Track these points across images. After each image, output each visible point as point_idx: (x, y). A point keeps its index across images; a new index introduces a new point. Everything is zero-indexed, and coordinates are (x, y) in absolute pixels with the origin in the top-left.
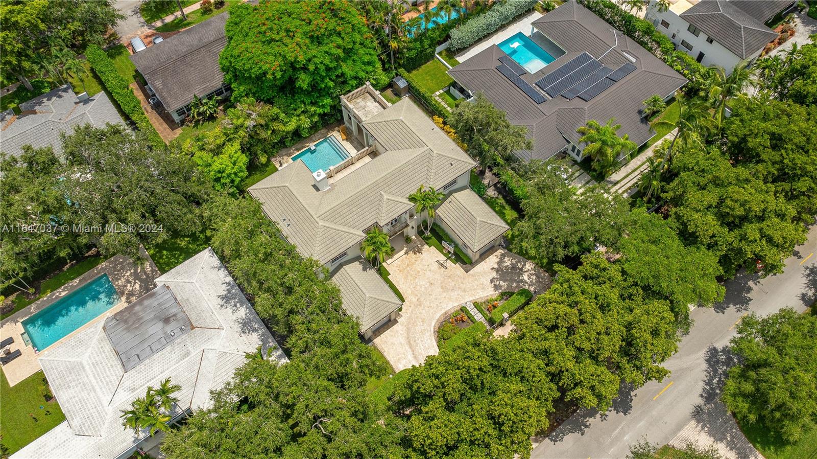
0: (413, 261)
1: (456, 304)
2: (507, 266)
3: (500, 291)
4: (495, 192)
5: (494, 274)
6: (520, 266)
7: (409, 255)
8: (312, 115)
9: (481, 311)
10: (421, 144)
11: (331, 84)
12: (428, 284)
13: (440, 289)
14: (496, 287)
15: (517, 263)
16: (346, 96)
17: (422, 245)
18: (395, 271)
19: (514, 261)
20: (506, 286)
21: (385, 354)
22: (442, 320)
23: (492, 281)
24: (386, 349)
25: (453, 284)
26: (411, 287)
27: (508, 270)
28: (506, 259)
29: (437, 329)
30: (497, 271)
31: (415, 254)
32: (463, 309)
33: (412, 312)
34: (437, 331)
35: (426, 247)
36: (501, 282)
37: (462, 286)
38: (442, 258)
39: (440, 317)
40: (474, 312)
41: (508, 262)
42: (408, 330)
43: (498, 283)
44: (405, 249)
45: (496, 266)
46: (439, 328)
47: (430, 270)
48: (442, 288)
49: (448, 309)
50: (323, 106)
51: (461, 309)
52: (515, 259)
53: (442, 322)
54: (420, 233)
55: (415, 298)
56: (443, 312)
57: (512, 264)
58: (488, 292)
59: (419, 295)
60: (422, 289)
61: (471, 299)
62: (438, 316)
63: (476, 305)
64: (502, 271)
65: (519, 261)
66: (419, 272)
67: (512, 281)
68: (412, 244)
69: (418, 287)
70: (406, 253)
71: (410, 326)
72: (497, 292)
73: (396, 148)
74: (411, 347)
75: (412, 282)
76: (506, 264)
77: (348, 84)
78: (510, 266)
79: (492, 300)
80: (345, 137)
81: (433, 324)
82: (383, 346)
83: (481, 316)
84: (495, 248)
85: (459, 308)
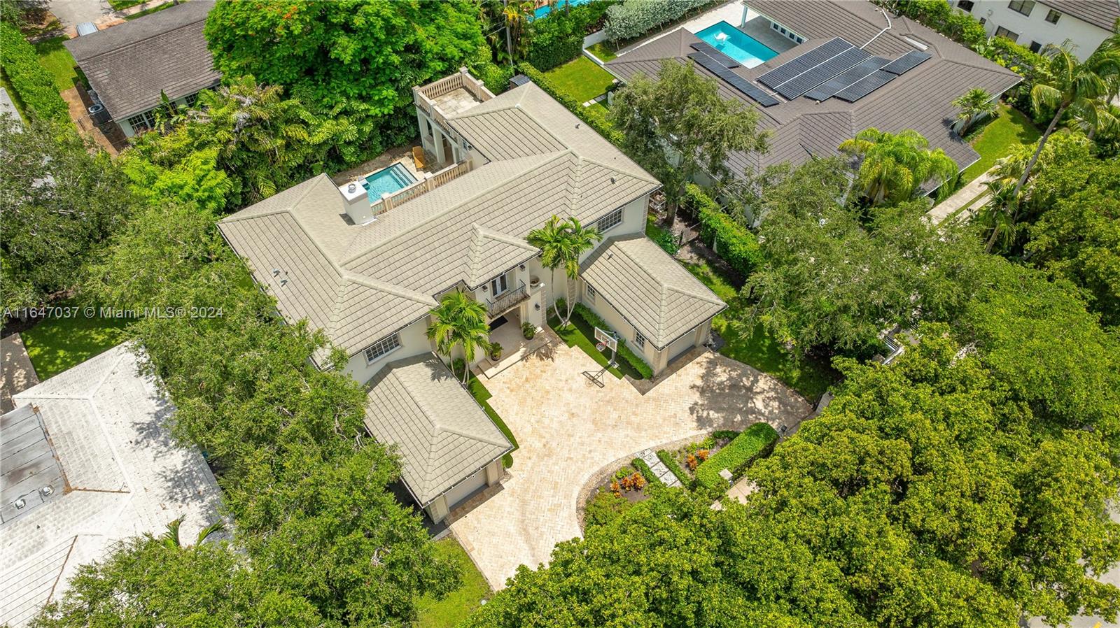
0: (538, 371)
1: (622, 454)
2: (722, 383)
3: (710, 429)
4: (693, 255)
5: (696, 397)
6: (746, 382)
7: (530, 361)
8: (362, 121)
9: (671, 468)
10: (556, 144)
11: (396, 59)
12: (567, 415)
13: (590, 426)
14: (702, 422)
15: (740, 376)
16: (424, 88)
17: (556, 345)
18: (501, 390)
19: (734, 374)
20: (721, 421)
21: (474, 555)
22: (594, 484)
23: (692, 410)
24: (475, 545)
25: (615, 415)
26: (533, 420)
27: (723, 389)
28: (719, 370)
29: (583, 504)
30: (703, 391)
31: (542, 359)
32: (637, 464)
33: (532, 469)
34: (583, 509)
35: (563, 347)
36: (711, 412)
37: (633, 418)
38: (594, 367)
39: (590, 480)
40: (658, 469)
41: (722, 375)
42: (524, 503)
43: (705, 414)
44: (523, 350)
45: (699, 383)
46: (588, 502)
47: (570, 390)
48: (594, 422)
49: (606, 463)
50: (381, 103)
51: (632, 464)
52: (735, 370)
53: (595, 490)
54: (553, 322)
55: (540, 441)
56: (596, 469)
57: (730, 379)
58: (689, 433)
59: (547, 436)
60: (555, 425)
61: (652, 444)
62: (584, 478)
63: (662, 456)
64: (712, 391)
65: (744, 374)
66: (548, 392)
67: (732, 410)
68: (535, 342)
69: (546, 421)
70: (524, 358)
71: (528, 497)
72: (704, 432)
73: (507, 156)
74: (528, 541)
75: (534, 412)
76: (719, 379)
77: (428, 67)
78: (727, 383)
79: (693, 447)
80: (421, 165)
81: (575, 495)
82: (471, 538)
83: (673, 478)
84: (699, 350)
85: (629, 462)
